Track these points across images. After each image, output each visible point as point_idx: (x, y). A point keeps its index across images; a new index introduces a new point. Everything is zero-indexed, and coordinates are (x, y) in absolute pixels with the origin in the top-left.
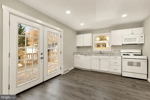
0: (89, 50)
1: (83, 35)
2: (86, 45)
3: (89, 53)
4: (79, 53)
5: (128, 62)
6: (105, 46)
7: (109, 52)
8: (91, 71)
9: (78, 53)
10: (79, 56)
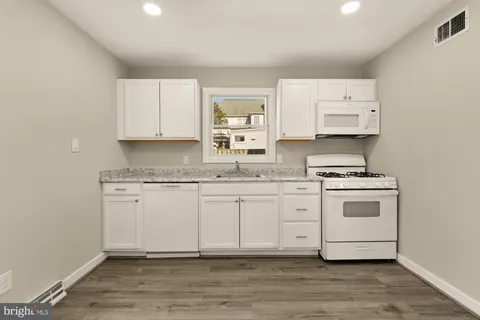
0: (186, 159)
1: (156, 81)
2: (169, 134)
3: (186, 174)
4: (135, 174)
5: (345, 203)
6: (228, 147)
7: (268, 166)
8: (201, 258)
9: (127, 174)
10: (133, 188)
